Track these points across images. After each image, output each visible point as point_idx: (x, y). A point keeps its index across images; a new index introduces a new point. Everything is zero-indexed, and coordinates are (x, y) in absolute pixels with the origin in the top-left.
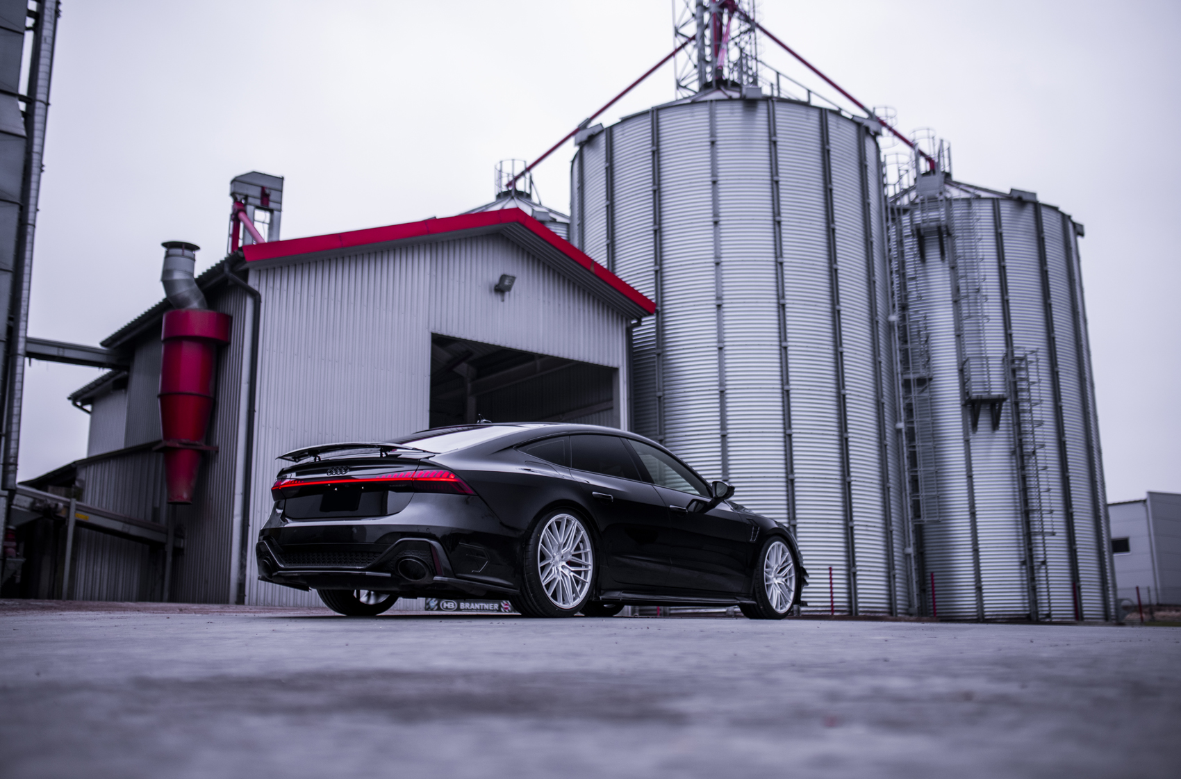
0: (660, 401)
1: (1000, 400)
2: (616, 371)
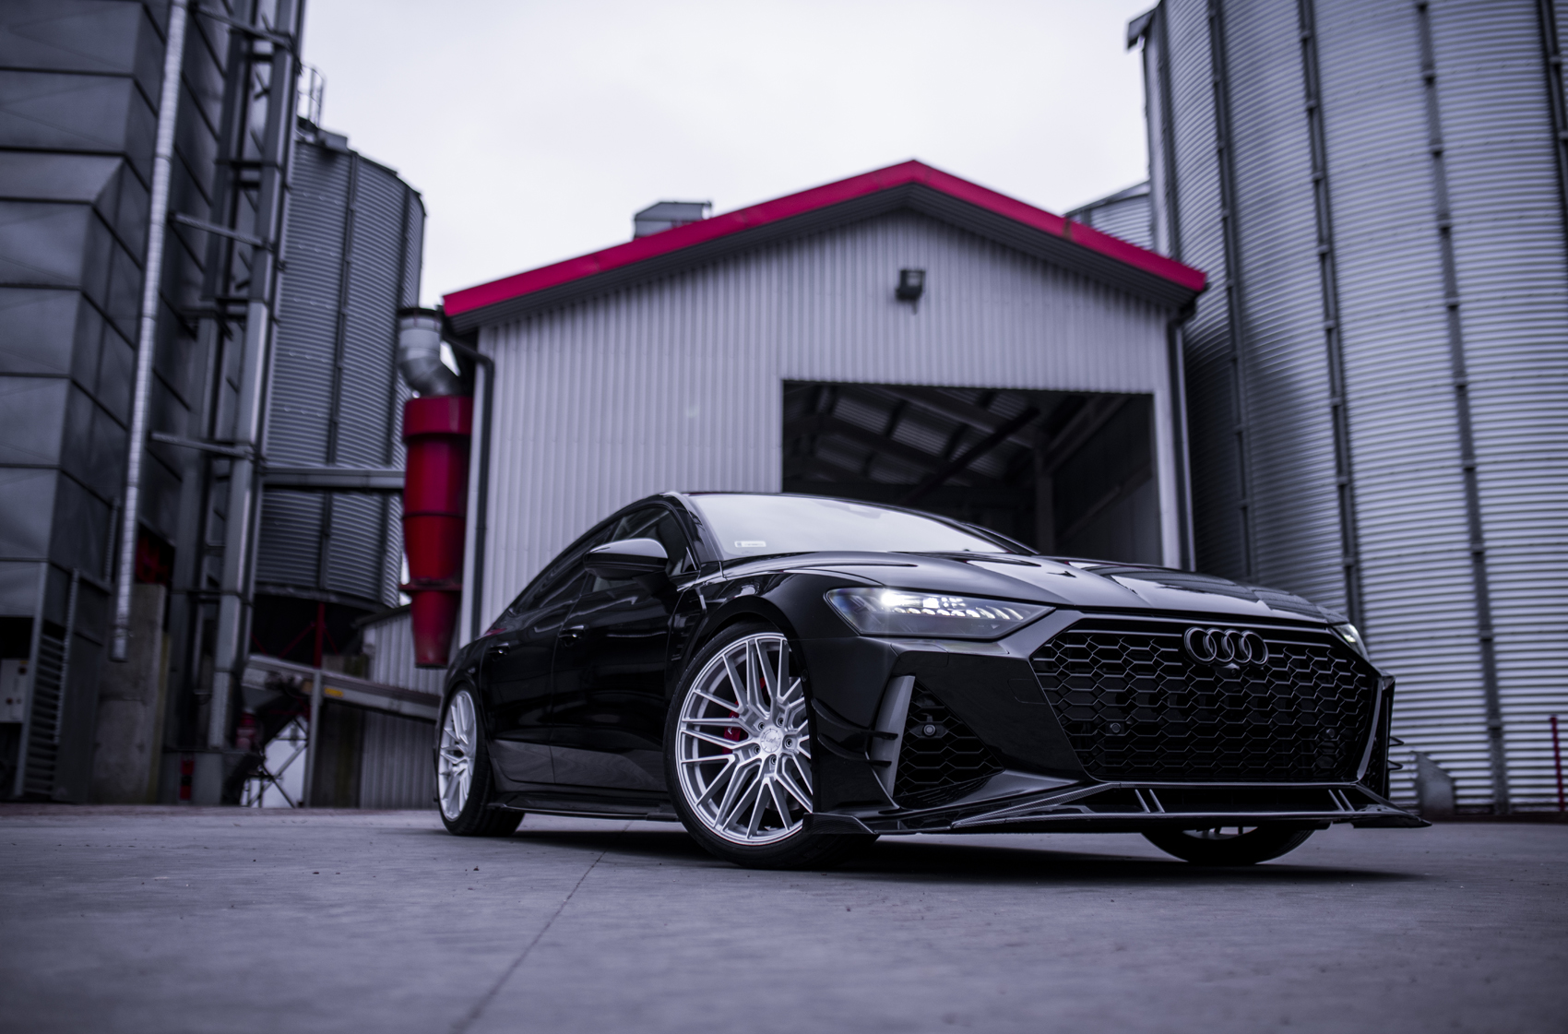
0: (1241, 441)
2: (1146, 400)
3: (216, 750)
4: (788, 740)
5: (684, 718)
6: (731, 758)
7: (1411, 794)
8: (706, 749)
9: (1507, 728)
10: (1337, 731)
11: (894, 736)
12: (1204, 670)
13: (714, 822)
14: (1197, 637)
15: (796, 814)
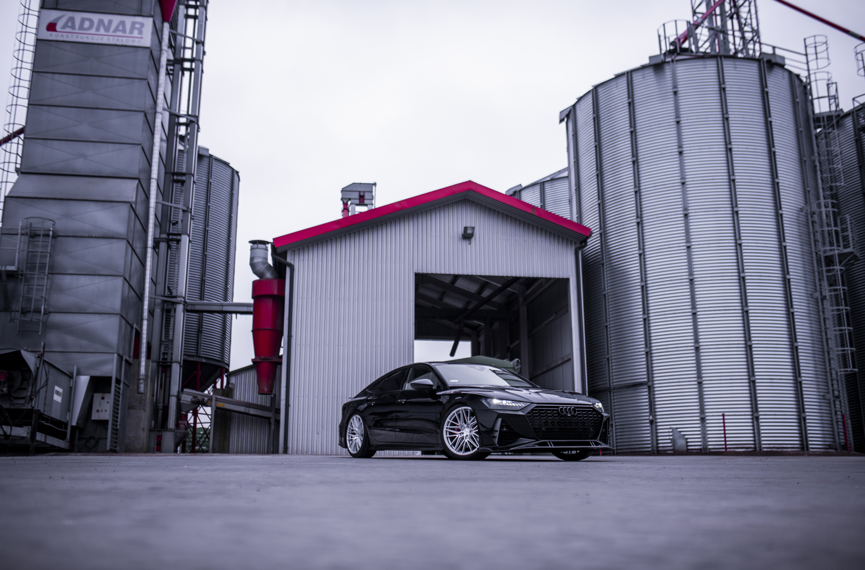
0: (605, 298)
2: (567, 280)
3: (171, 430)
4: (470, 431)
5: (445, 426)
6: (457, 436)
7: (670, 445)
8: (451, 433)
9: (707, 418)
10: (593, 429)
11: (497, 431)
12: (563, 416)
13: (453, 450)
14: (561, 409)
15: (474, 448)
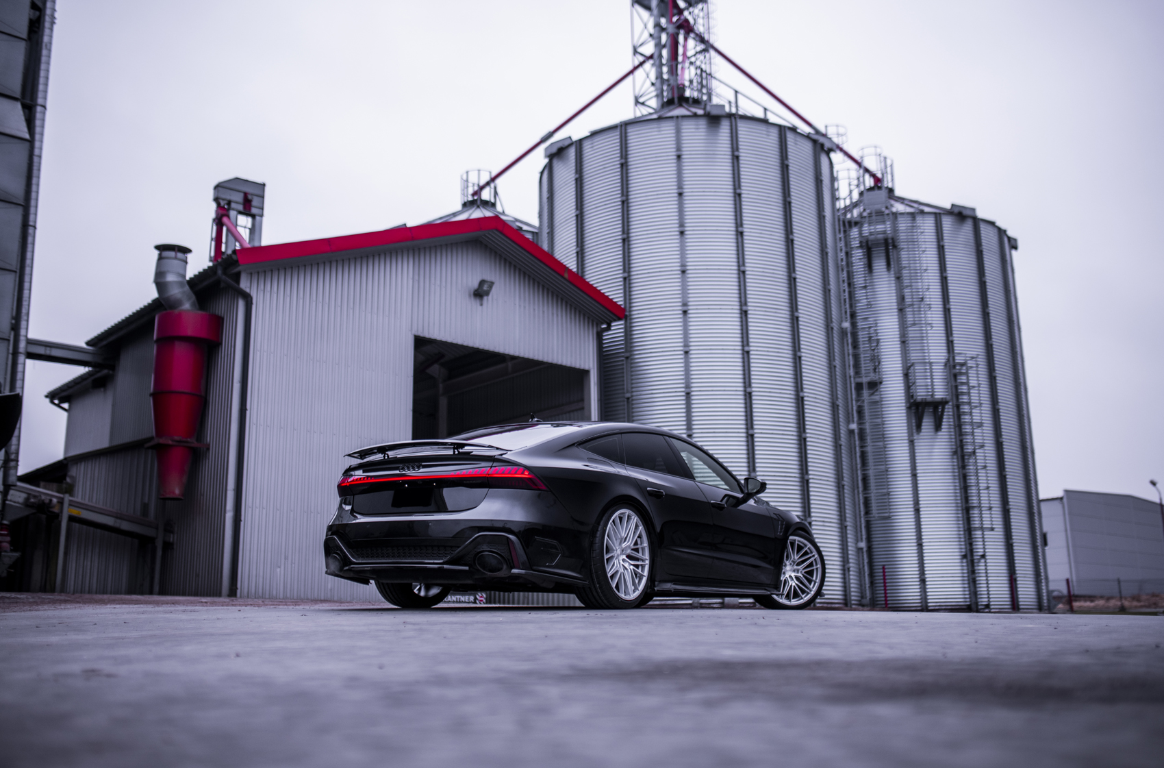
1: (943, 403)
